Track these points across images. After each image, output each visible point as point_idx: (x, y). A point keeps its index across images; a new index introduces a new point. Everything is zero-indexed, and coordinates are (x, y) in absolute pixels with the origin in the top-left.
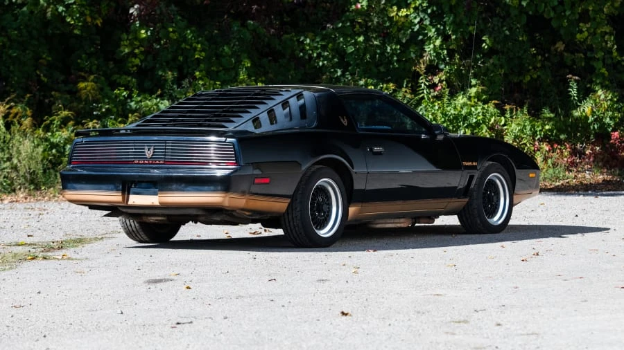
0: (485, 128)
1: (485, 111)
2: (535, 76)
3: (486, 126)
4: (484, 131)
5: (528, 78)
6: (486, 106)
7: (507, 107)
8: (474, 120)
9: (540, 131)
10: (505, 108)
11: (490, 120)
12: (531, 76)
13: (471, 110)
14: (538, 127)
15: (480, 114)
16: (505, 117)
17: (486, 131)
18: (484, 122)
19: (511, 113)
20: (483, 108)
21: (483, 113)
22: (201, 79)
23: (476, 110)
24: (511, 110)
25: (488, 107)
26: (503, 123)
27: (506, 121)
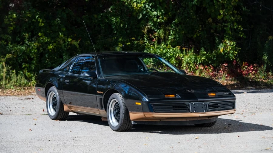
0: (174, 59)
1: (174, 51)
2: (198, 35)
3: (174, 58)
4: (173, 60)
5: (195, 36)
6: (174, 49)
7: (184, 49)
8: (169, 55)
9: (200, 60)
10: (183, 49)
11: (176, 55)
12: (197, 35)
13: (167, 50)
14: (199, 58)
15: (172, 52)
16: (183, 54)
17: (174, 61)
18: (173, 56)
19: (186, 51)
20: (173, 50)
21: (173, 52)
22: (41, 36)
23: (170, 50)
24: (186, 50)
25: (175, 49)
26: (182, 56)
27: (183, 55)
